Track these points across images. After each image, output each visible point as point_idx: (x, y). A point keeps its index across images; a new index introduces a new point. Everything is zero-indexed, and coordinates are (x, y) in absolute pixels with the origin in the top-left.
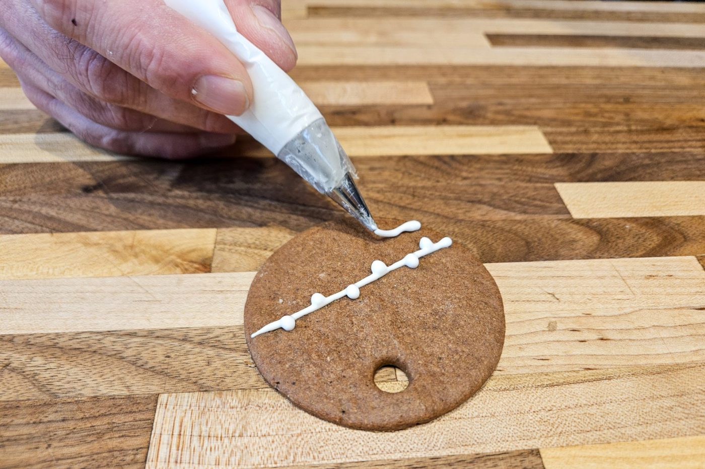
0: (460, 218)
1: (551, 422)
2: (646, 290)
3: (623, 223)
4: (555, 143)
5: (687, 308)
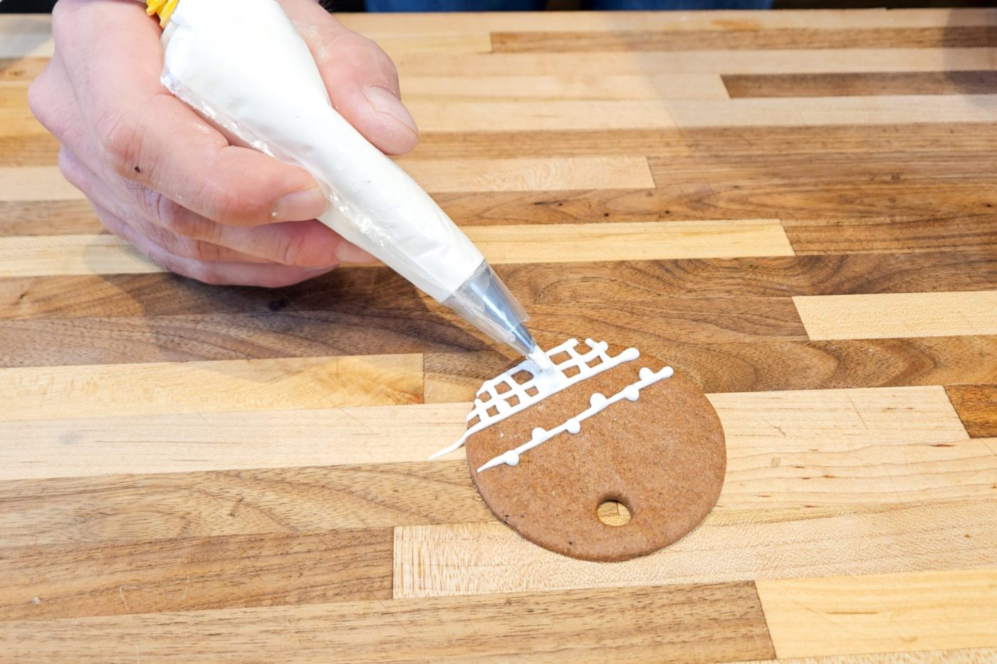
0: (683, 341)
1: (768, 556)
2: (881, 424)
3: (866, 345)
4: (798, 241)
5: (923, 444)
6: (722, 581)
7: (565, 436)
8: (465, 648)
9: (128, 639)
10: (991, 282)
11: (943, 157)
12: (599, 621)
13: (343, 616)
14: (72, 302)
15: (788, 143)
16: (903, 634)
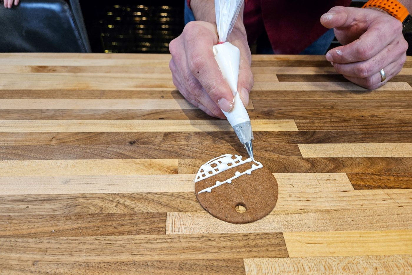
1: (287, 225)
2: (325, 185)
3: (321, 160)
4: (300, 126)
5: (339, 191)
6: (272, 232)
7: (226, 184)
8: (188, 251)
9: (81, 244)
10: (363, 141)
11: (348, 101)
12: (232, 243)
13: (150, 239)
14: (68, 140)
15: (298, 96)
16: (331, 251)
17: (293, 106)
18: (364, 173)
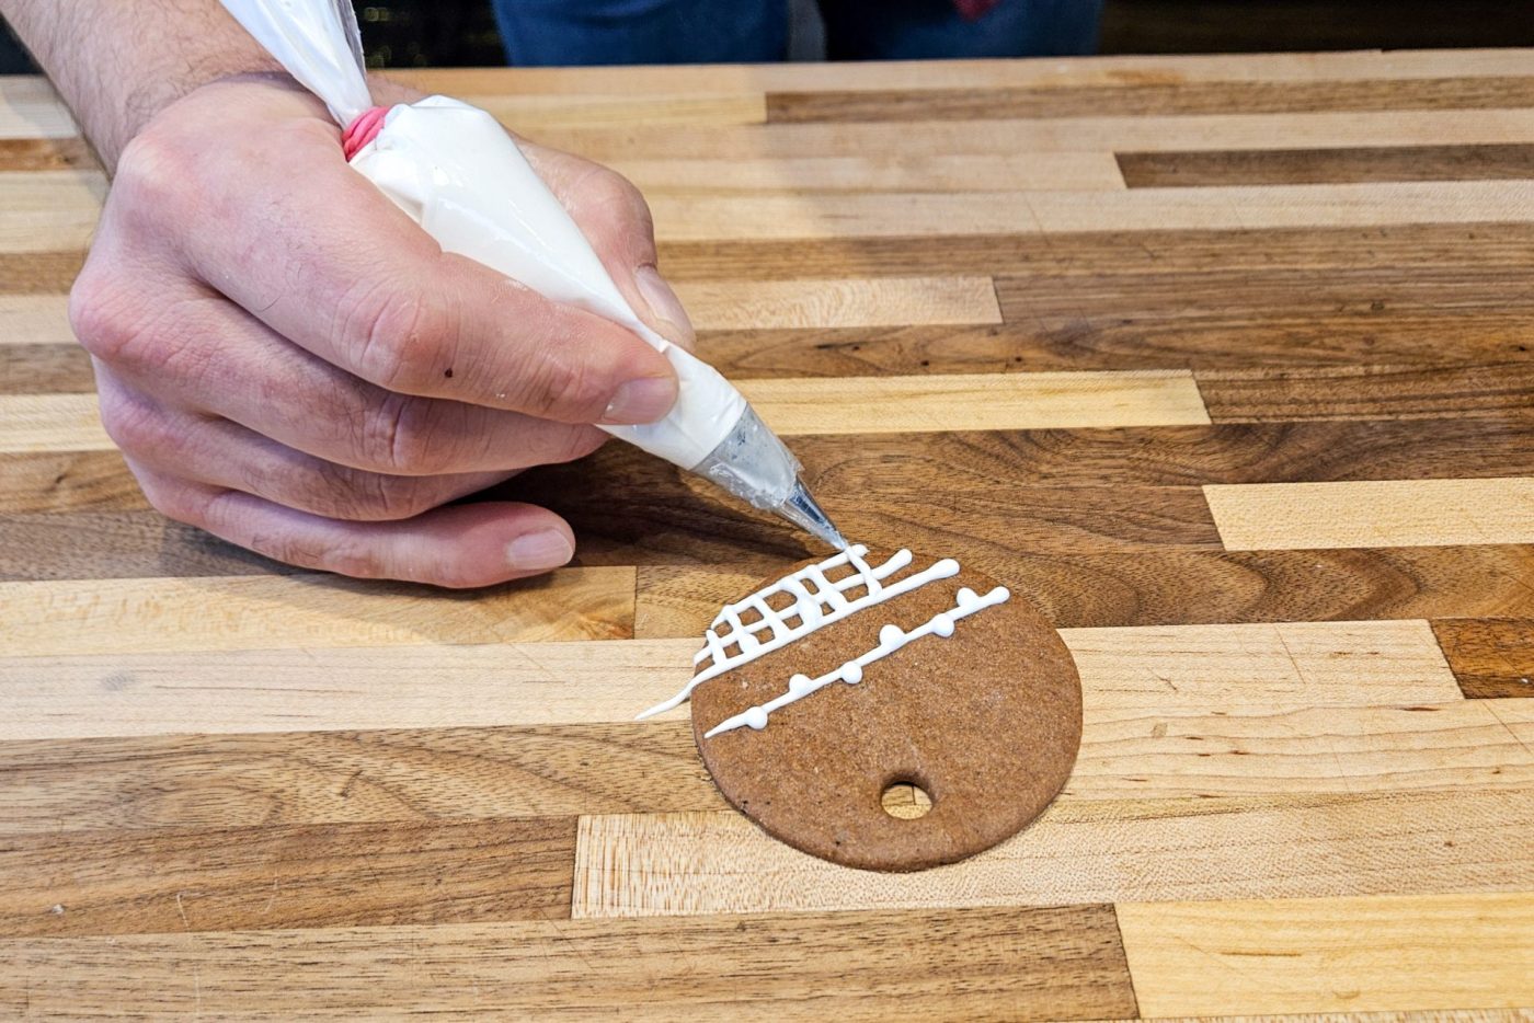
0: (1029, 550)
1: (1137, 868)
2: (1326, 676)
3: (1312, 559)
4: (1219, 403)
5: (1391, 707)
6: (1065, 903)
7: (839, 688)
8: (671, 992)
9: (185, 967)
10: (1515, 465)
11: (1455, 276)
12: (874, 958)
13: (497, 942)
15: (1214, 255)
16: (1338, 989)
17: (1190, 303)
18: (1512, 622)
